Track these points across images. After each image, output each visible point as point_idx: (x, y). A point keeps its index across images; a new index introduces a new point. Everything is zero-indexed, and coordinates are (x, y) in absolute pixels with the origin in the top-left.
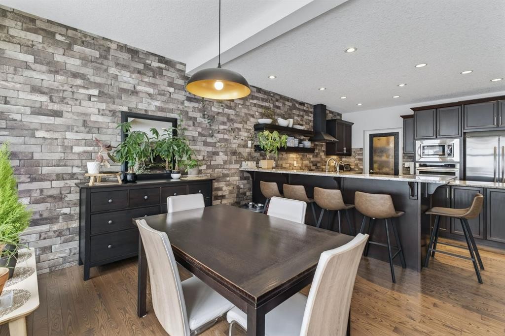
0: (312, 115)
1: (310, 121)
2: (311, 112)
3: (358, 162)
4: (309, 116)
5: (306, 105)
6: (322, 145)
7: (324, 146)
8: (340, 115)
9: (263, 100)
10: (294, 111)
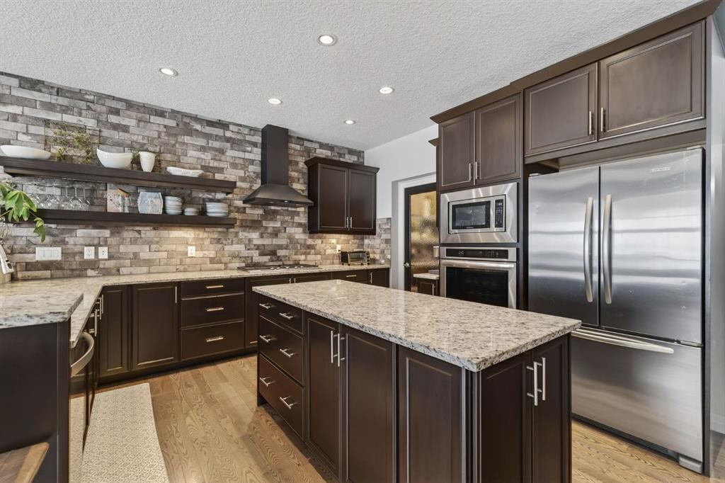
0: (258, 151)
1: (252, 162)
2: (255, 145)
3: (385, 245)
4: (245, 151)
5: (231, 127)
6: (298, 214)
7: (301, 215)
8: (360, 154)
9: (50, 107)
10: (187, 139)
